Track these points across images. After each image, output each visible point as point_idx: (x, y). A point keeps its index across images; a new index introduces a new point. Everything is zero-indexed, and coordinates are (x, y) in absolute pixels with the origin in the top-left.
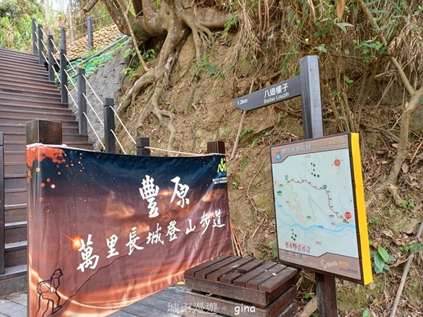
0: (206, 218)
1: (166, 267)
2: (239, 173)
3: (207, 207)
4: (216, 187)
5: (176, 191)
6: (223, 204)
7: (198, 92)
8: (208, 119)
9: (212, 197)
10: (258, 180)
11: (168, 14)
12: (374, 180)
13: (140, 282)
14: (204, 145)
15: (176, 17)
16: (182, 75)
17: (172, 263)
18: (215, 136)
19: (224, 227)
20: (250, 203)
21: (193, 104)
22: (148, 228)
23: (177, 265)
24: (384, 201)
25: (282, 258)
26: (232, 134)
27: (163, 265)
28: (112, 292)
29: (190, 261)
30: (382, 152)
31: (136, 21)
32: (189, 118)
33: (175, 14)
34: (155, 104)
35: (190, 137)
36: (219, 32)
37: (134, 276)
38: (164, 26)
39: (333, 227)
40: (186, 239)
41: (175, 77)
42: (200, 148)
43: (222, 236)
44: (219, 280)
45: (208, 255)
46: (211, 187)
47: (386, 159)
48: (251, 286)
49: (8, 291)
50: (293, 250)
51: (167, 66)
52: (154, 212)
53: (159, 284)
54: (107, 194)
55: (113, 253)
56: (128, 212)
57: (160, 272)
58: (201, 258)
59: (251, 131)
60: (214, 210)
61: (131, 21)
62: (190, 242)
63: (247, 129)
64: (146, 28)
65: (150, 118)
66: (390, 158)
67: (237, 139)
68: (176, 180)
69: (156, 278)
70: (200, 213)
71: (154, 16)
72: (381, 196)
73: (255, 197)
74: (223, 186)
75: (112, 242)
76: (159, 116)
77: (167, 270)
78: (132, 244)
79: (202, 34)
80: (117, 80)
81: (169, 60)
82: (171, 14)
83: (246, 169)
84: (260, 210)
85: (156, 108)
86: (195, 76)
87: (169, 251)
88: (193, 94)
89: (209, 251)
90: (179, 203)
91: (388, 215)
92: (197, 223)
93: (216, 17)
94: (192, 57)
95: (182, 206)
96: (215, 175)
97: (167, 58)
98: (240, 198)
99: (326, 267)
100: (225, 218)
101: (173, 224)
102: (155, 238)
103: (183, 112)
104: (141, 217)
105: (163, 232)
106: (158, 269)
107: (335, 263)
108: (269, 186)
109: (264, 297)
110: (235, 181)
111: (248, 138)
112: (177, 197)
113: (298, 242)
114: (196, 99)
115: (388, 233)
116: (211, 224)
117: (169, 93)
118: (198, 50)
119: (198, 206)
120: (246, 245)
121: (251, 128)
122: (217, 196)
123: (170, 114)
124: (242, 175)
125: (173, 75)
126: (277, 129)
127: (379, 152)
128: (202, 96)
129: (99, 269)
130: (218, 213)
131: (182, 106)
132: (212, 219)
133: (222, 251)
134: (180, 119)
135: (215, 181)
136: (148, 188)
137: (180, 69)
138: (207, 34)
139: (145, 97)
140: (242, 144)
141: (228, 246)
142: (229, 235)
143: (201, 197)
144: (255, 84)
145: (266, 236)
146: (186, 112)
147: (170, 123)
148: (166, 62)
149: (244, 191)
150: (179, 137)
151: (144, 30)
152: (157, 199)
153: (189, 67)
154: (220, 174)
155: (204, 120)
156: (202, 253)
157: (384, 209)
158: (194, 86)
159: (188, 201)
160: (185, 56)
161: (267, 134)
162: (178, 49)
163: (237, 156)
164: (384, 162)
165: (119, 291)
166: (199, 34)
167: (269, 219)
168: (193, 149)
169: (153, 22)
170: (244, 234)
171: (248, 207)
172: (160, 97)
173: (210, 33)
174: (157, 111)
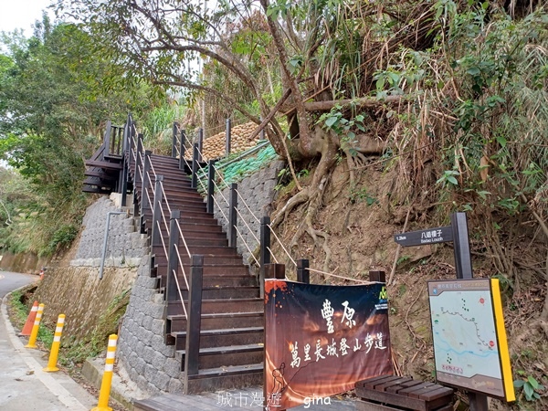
0: (369, 339)
1: (340, 376)
2: (397, 300)
3: (371, 329)
4: (378, 312)
5: (345, 313)
6: (383, 327)
7: (353, 215)
8: (364, 243)
9: (375, 321)
10: (416, 307)
11: (323, 138)
12: (527, 315)
13: (325, 383)
14: (360, 269)
15: (330, 142)
16: (335, 195)
17: (345, 373)
18: (371, 260)
19: (386, 350)
20: (408, 329)
21: (348, 227)
22: (326, 342)
23: (348, 376)
24: (537, 336)
25: (439, 378)
26: (389, 260)
27: (339, 374)
28: (308, 387)
29: (357, 375)
30: (535, 290)
31: (292, 144)
32: (344, 240)
33: (330, 139)
34: (309, 224)
35: (346, 259)
36: (373, 157)
37: (320, 378)
38: (318, 149)
39: (481, 353)
40: (354, 355)
41: (328, 197)
42: (357, 271)
43: (383, 357)
44: (385, 390)
45: (372, 372)
46: (374, 312)
47: (540, 296)
48: (413, 395)
49: (201, 389)
50: (448, 372)
51: (321, 187)
52: (331, 330)
53: (337, 388)
54: (304, 313)
55: (308, 358)
56: (316, 328)
57: (337, 379)
58: (366, 373)
59: (408, 259)
60: (376, 333)
61: (288, 145)
62: (357, 358)
63: (404, 256)
64: (301, 151)
65: (304, 237)
66: (543, 296)
67: (394, 266)
68: (346, 304)
69: (334, 383)
70: (364, 334)
71: (310, 141)
72: (534, 331)
73: (413, 324)
74: (384, 312)
75: (307, 349)
76: (314, 236)
77: (342, 379)
78: (318, 353)
79: (356, 159)
80: (267, 195)
81: (322, 181)
82: (326, 138)
83: (404, 296)
84: (418, 336)
85: (310, 228)
86: (350, 199)
87: (343, 363)
88: (348, 216)
89: (373, 368)
90: (347, 323)
91: (541, 350)
92: (362, 342)
93: (370, 144)
94: (345, 179)
95: (350, 327)
96: (377, 302)
97: (321, 179)
98: (399, 323)
99: (477, 386)
100: (386, 341)
101: (344, 340)
102: (332, 350)
103: (338, 234)
104: (323, 333)
105: (338, 347)
106: (335, 377)
107: (483, 384)
108: (426, 314)
109: (424, 405)
110: (394, 307)
111: (406, 265)
112: (345, 318)
113: (453, 364)
114: (351, 222)
115: (540, 366)
116: (374, 345)
117: (323, 213)
118: (352, 173)
119: (363, 328)
120: (406, 368)
121: (409, 256)
122: (379, 321)
123: (324, 234)
124: (400, 302)
125: (326, 195)
126: (435, 259)
127: (533, 289)
128: (357, 220)
129: (301, 367)
130: (380, 336)
131: (337, 227)
132: (374, 340)
133: (384, 371)
134: (335, 241)
135: (377, 307)
136: (327, 310)
137: (333, 189)
138: (360, 159)
139: (298, 215)
140: (399, 270)
141: (389, 367)
142: (390, 358)
143: (365, 320)
144: (411, 213)
145: (425, 361)
146: (340, 234)
147: (325, 243)
148: (319, 183)
149: (402, 317)
150: (335, 258)
151: (299, 153)
152: (332, 318)
153: (343, 188)
154: (381, 301)
155: (360, 244)
156: (367, 369)
157: (537, 343)
158: (348, 209)
159: (354, 323)
160: (338, 177)
161: (424, 262)
162: (331, 170)
163: (394, 283)
164: (537, 299)
165: (312, 387)
166: (353, 158)
167: (427, 346)
168: (349, 272)
169: (308, 147)
170: (403, 358)
171: (407, 333)
172: (314, 216)
173: (364, 158)
174: (311, 231)
